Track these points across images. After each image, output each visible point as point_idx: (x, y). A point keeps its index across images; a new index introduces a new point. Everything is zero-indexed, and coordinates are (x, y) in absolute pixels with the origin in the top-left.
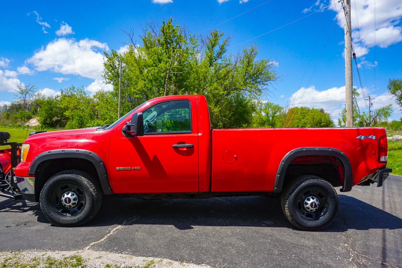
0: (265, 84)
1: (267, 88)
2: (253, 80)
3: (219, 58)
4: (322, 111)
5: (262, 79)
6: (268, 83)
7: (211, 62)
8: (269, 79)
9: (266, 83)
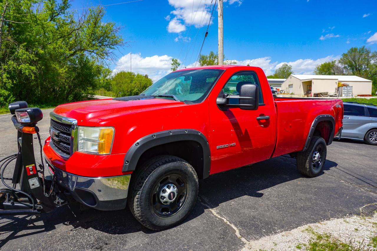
0: (111, 48)
1: (114, 52)
2: (100, 42)
3: (62, 13)
4: (146, 76)
5: (109, 43)
6: (115, 47)
7: (52, 16)
8: (116, 43)
9: (113, 47)
